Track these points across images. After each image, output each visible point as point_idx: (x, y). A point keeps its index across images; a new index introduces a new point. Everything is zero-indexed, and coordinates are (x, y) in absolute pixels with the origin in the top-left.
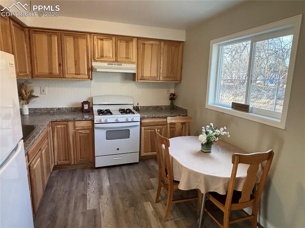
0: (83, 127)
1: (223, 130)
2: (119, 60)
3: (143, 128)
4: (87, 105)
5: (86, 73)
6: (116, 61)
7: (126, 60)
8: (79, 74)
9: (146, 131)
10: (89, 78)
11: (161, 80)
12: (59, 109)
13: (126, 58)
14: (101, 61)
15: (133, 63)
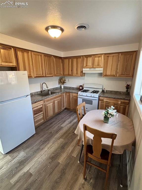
0: (75, 96)
2: (94, 66)
3: (100, 101)
4: (81, 87)
5: (80, 74)
6: (93, 67)
7: (98, 66)
8: (78, 74)
9: (102, 103)
10: (81, 76)
11: (118, 77)
12: (73, 87)
13: (98, 65)
14: (86, 68)
15: (101, 67)
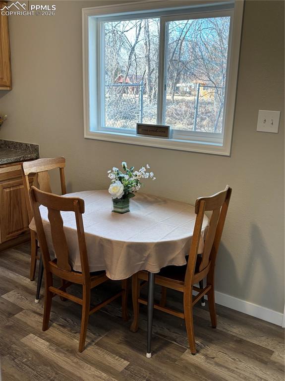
1: (145, 170)
